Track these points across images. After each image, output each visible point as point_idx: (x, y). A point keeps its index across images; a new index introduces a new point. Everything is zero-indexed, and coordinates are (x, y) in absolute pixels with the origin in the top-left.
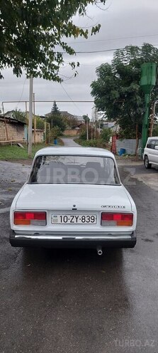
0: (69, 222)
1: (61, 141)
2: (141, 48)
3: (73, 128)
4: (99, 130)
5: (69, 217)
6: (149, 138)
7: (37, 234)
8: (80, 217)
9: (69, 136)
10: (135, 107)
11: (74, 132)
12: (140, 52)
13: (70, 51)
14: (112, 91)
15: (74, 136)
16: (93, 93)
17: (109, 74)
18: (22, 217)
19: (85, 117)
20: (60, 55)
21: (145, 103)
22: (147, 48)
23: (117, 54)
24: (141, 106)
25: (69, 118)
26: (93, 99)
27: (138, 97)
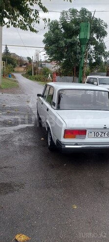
0: (99, 136)
1: (13, 76)
2: (79, 11)
3: (21, 66)
4: (40, 68)
5: (100, 133)
6: (88, 77)
7: (76, 144)
8: (107, 133)
9: (18, 72)
10: (75, 53)
11: (22, 69)
12: (78, 14)
13: (45, 10)
14: (60, 41)
15: (21, 72)
16: (44, 42)
17: (57, 28)
18: (70, 133)
19: (29, 58)
20: (37, 12)
21: (82, 51)
22: (84, 11)
23: (63, 13)
24: (79, 53)
25: (17, 58)
26: (44, 45)
27: (78, 47)
